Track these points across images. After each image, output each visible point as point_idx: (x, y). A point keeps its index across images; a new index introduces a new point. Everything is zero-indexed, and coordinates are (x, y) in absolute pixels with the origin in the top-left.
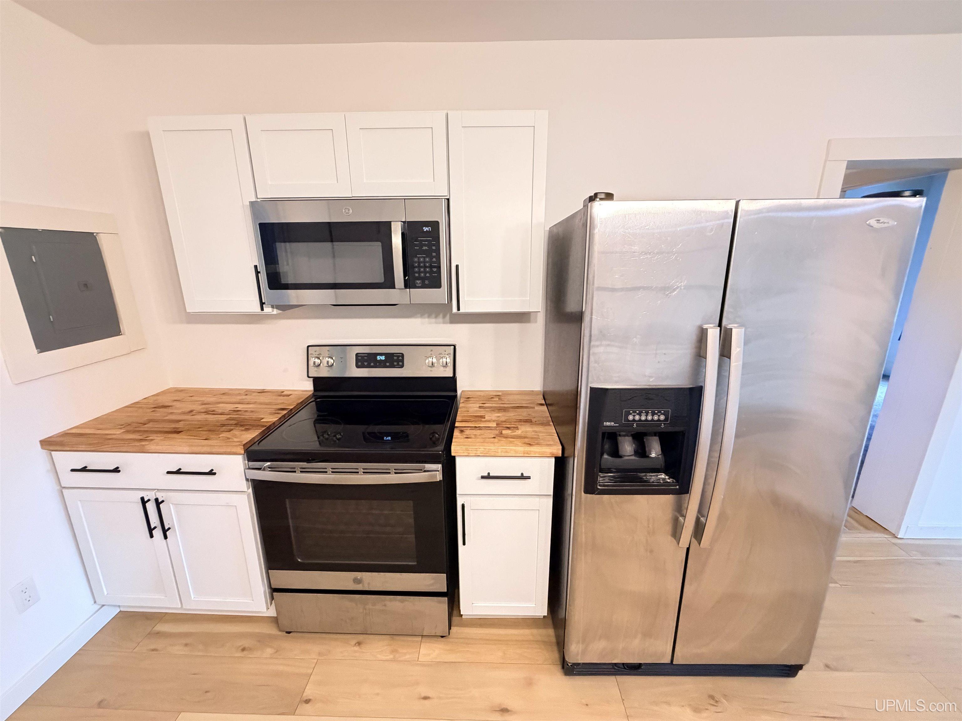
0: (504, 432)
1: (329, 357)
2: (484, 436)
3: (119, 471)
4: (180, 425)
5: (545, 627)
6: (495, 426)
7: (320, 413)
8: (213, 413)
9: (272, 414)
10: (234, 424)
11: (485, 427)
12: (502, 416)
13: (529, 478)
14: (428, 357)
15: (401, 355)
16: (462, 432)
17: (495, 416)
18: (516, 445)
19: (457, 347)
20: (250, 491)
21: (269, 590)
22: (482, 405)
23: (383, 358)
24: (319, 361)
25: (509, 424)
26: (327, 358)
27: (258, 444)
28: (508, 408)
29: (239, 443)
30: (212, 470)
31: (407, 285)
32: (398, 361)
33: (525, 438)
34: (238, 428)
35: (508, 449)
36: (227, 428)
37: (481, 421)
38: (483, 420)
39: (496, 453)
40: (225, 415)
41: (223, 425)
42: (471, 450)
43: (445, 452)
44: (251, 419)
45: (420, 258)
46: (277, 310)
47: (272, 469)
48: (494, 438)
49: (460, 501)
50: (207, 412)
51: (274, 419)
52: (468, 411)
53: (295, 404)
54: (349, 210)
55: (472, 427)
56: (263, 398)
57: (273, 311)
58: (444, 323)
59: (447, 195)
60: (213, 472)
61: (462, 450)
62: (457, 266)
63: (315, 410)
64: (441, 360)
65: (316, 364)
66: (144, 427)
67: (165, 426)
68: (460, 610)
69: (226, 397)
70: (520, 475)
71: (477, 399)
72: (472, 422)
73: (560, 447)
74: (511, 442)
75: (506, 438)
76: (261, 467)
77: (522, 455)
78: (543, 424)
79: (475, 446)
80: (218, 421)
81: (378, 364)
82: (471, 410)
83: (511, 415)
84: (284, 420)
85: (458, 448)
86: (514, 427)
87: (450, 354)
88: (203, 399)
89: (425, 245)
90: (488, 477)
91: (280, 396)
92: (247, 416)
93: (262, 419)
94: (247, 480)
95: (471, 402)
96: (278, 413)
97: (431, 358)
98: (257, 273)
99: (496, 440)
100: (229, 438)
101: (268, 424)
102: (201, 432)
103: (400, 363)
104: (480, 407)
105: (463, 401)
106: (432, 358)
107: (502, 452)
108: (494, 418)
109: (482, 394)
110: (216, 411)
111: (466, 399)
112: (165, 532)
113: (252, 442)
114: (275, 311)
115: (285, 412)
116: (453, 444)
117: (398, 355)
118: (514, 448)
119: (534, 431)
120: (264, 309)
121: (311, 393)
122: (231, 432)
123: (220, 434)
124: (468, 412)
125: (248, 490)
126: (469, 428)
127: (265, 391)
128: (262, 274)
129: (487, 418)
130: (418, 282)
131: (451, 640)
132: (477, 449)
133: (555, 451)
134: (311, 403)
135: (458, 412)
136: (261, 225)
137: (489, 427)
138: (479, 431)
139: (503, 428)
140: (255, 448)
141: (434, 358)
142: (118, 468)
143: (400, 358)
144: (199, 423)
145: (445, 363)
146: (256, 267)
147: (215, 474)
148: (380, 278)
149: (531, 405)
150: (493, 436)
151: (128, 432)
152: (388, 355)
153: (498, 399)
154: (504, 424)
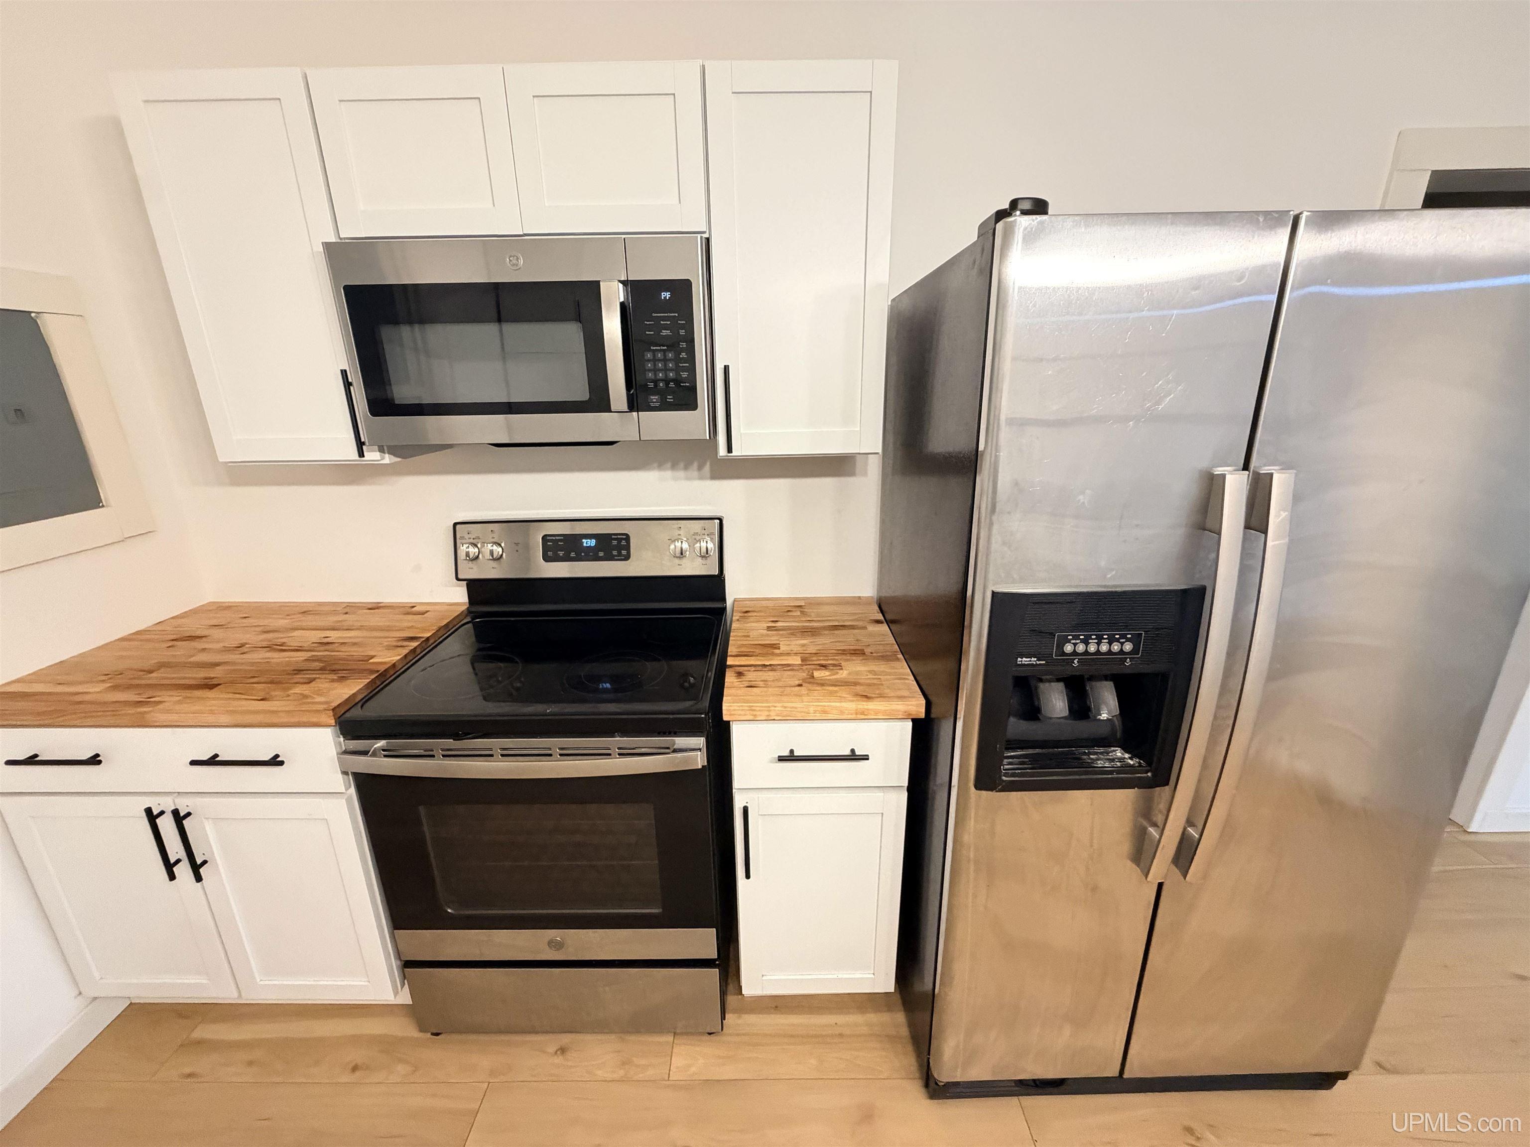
0: (817, 674)
1: (495, 543)
2: (780, 684)
3: (100, 762)
4: (217, 673)
5: (890, 1009)
6: (800, 662)
7: (482, 646)
8: (281, 648)
9: (390, 648)
10: (318, 668)
11: (782, 665)
12: (810, 644)
13: (865, 758)
14: (674, 541)
15: (624, 537)
16: (740, 676)
17: (797, 644)
18: (842, 699)
19: (724, 522)
20: (352, 791)
21: (399, 962)
22: (773, 624)
23: (592, 543)
24: (477, 550)
25: (824, 660)
26: (489, 545)
27: (362, 706)
28: (817, 628)
29: (325, 706)
30: (277, 756)
31: (634, 404)
32: (619, 548)
33: (856, 684)
34: (324, 676)
35: (828, 706)
36: (304, 676)
37: (773, 654)
38: (777, 651)
39: (806, 715)
40: (303, 652)
41: (299, 671)
42: (760, 710)
43: (710, 714)
44: (350, 658)
45: (656, 353)
46: (392, 457)
47: (390, 753)
48: (800, 685)
49: (739, 802)
50: (270, 648)
51: (393, 657)
52: (749, 636)
53: (435, 628)
54: (518, 259)
55: (759, 665)
56: (376, 619)
57: (383, 459)
58: (701, 478)
59: (704, 230)
60: (279, 759)
61: (742, 710)
62: (726, 369)
63: (473, 639)
64: (698, 545)
65: (471, 556)
66: (149, 679)
67: (186, 675)
68: (741, 987)
69: (310, 617)
70: (848, 752)
71: (763, 614)
72: (757, 656)
73: (924, 702)
74: (831, 693)
75: (822, 685)
76: (367, 749)
77: (853, 716)
78: (885, 658)
79: (767, 701)
80: (288, 664)
81: (583, 554)
82: (753, 634)
83: (825, 642)
84: (413, 659)
85: (735, 706)
86: (834, 665)
87: (713, 534)
88: (266, 622)
89: (666, 328)
90: (791, 758)
91: (408, 614)
92: (343, 652)
93: (372, 657)
94: (345, 773)
95: (752, 619)
96: (401, 646)
97: (680, 542)
98: (348, 385)
99: (803, 690)
100: (306, 697)
101: (382, 668)
102: (255, 685)
103: (624, 552)
104: (769, 628)
105: (737, 618)
106: (682, 542)
107: (815, 712)
108: (796, 649)
109: (770, 604)
110: (287, 644)
111: (743, 615)
112: (196, 868)
113: (351, 703)
114: (388, 459)
115: (415, 644)
116: (725, 698)
117: (619, 537)
118: (838, 704)
119: (870, 672)
120: (365, 454)
121: (464, 608)
122: (312, 684)
123: (289, 689)
124: (748, 638)
125: (347, 790)
126: (753, 669)
127: (381, 605)
128: (355, 387)
129: (783, 648)
130: (654, 398)
131: (724, 1038)
132: (769, 707)
133: (914, 708)
134: (466, 626)
135: (731, 638)
136: (346, 288)
137: (788, 665)
138: (771, 673)
139: (813, 667)
140: (357, 713)
141: (684, 542)
142: (98, 755)
143: (624, 543)
144: (253, 668)
145: (704, 550)
146: (344, 373)
147: (281, 763)
148: (582, 393)
149: (860, 624)
150: (797, 682)
151: (115, 688)
152: (600, 538)
153: (799, 613)
154: (814, 659)
